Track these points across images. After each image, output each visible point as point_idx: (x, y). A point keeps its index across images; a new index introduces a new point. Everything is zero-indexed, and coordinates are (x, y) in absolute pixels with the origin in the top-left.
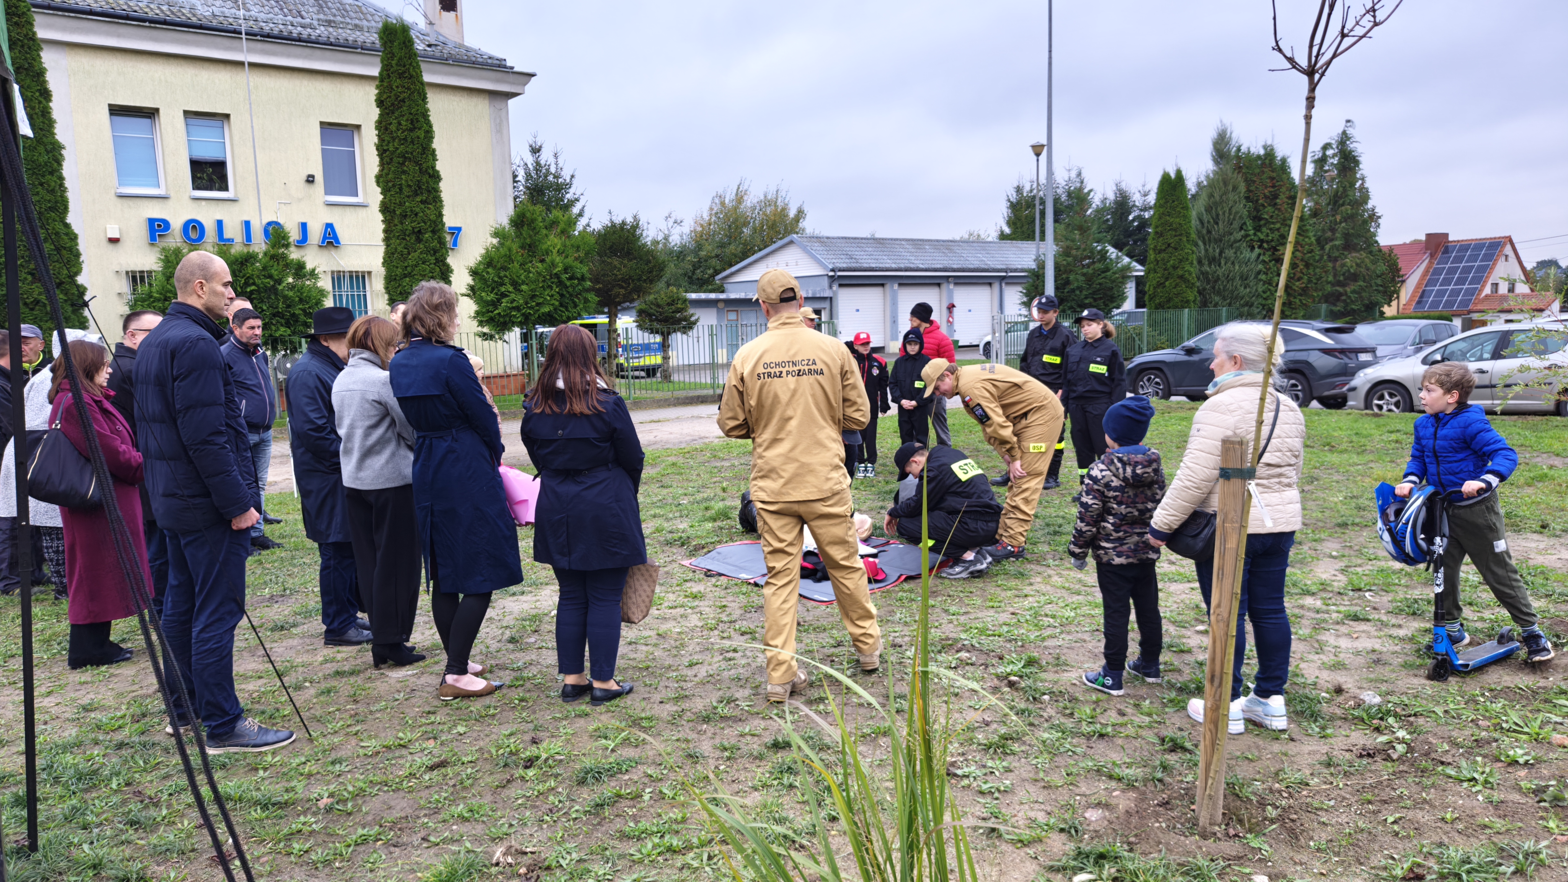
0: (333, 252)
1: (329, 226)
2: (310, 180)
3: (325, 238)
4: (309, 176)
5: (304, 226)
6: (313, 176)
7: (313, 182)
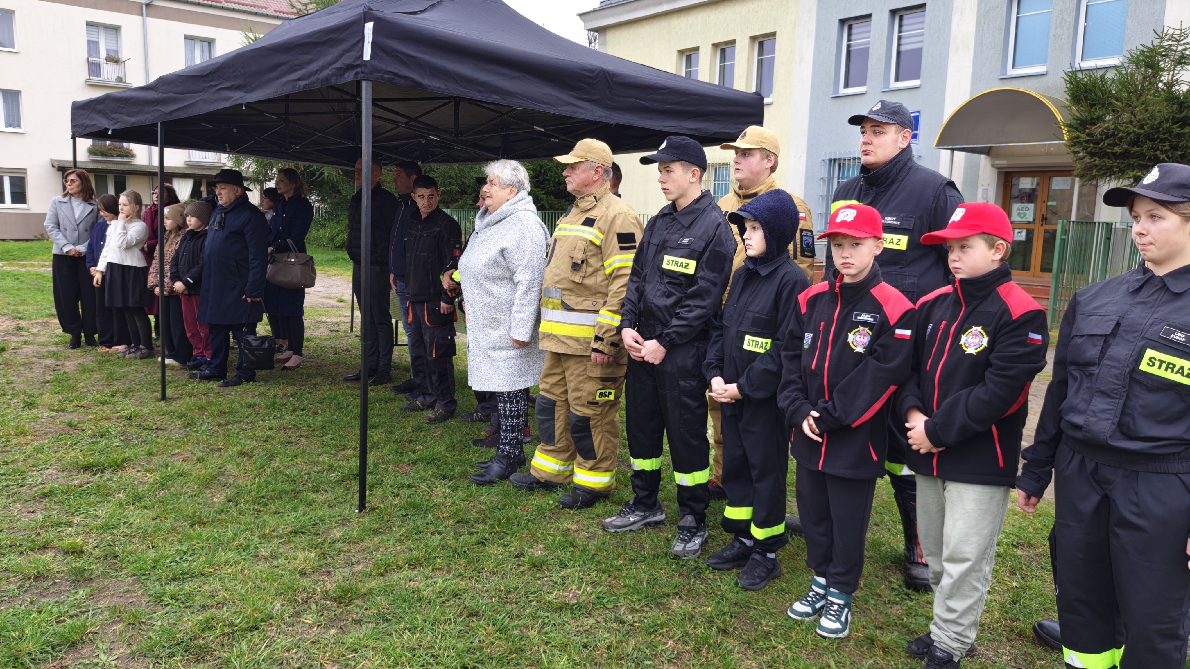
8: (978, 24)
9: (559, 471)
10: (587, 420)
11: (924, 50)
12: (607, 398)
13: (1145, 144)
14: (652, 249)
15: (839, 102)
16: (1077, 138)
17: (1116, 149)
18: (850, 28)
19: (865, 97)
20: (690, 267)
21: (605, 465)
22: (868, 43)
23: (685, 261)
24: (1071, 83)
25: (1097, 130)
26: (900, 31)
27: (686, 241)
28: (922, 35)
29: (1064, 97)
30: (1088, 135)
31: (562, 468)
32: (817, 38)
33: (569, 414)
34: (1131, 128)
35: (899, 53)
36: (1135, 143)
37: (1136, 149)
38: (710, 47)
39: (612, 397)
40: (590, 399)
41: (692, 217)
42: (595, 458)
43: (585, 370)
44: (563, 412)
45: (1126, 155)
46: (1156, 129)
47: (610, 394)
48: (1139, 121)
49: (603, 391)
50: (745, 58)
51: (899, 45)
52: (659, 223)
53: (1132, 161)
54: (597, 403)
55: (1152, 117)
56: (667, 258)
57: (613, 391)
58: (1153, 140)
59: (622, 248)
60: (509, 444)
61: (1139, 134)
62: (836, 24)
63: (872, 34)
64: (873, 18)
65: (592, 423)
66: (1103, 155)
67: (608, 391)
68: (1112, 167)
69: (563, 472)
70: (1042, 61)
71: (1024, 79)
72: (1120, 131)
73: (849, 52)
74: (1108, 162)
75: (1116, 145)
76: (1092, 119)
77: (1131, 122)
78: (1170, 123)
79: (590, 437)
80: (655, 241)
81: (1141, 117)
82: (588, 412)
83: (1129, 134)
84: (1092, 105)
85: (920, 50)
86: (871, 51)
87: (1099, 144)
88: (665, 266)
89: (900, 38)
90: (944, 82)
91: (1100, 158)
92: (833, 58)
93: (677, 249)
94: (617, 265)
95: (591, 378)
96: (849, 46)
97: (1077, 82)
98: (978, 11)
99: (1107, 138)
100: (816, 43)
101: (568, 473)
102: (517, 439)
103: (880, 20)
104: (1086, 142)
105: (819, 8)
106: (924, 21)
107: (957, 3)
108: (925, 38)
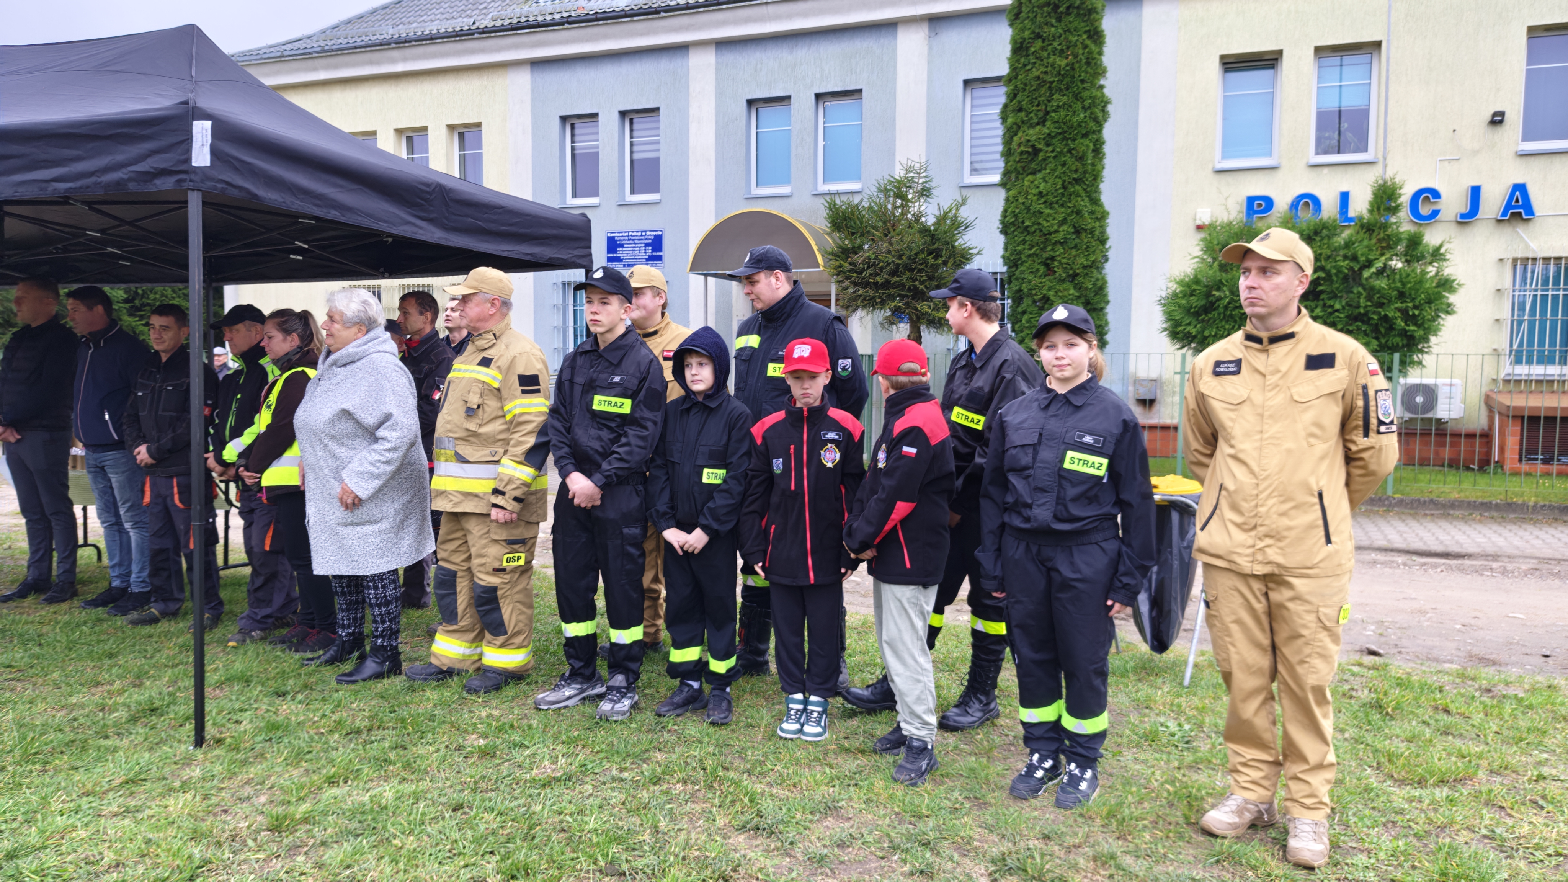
0: (1521, 230)
1: (1520, 188)
2: (1497, 120)
3: (1508, 206)
4: (1495, 114)
5: (1476, 191)
6: (1502, 114)
7: (1501, 122)
8: (718, 136)
9: (463, 655)
10: (494, 589)
11: (661, 160)
12: (516, 564)
13: (904, 274)
14: (578, 390)
16: (841, 266)
17: (878, 279)
18: (573, 127)
19: (598, 210)
20: (625, 406)
21: (518, 640)
22: (597, 147)
23: (619, 400)
24: (831, 209)
25: (859, 259)
26: (631, 137)
27: (617, 379)
28: (658, 142)
29: (822, 223)
30: (850, 264)
31: (468, 652)
32: (533, 135)
33: (474, 586)
34: (890, 258)
35: (632, 161)
36: (894, 273)
37: (895, 279)
38: (391, 132)
39: (522, 562)
40: (496, 565)
41: (620, 353)
42: (506, 633)
43: (488, 532)
44: (466, 583)
45: (887, 285)
46: (913, 259)
47: (519, 558)
48: (898, 251)
49: (511, 555)
50: (442, 151)
51: (632, 152)
52: (580, 361)
53: (893, 291)
54: (504, 570)
55: (909, 248)
56: (597, 398)
57: (523, 555)
58: (911, 270)
59: (524, 392)
60: (381, 636)
61: (898, 265)
62: (556, 121)
63: (601, 136)
64: (601, 118)
65: (499, 593)
66: (866, 285)
67: (517, 555)
68: (874, 297)
69: (470, 656)
70: (787, 181)
71: (770, 200)
72: (881, 261)
73: (573, 156)
74: (871, 292)
75: (877, 275)
76: (854, 248)
77: (889, 252)
78: (925, 254)
79: (498, 609)
80: (580, 379)
81: (898, 247)
82: (493, 580)
83: (889, 264)
84: (853, 234)
85: (657, 160)
86: (600, 156)
87: (861, 273)
88: (595, 407)
89: (632, 144)
90: (686, 198)
91: (863, 288)
92: (557, 161)
93: (609, 389)
94: (517, 411)
95: (496, 541)
96: (573, 149)
97: (837, 209)
98: (717, 122)
99: (868, 267)
100: (533, 141)
101: (476, 658)
102: (391, 629)
103: (609, 122)
104: (850, 271)
105: (534, 99)
106: (658, 128)
107: (693, 111)
108: (662, 146)
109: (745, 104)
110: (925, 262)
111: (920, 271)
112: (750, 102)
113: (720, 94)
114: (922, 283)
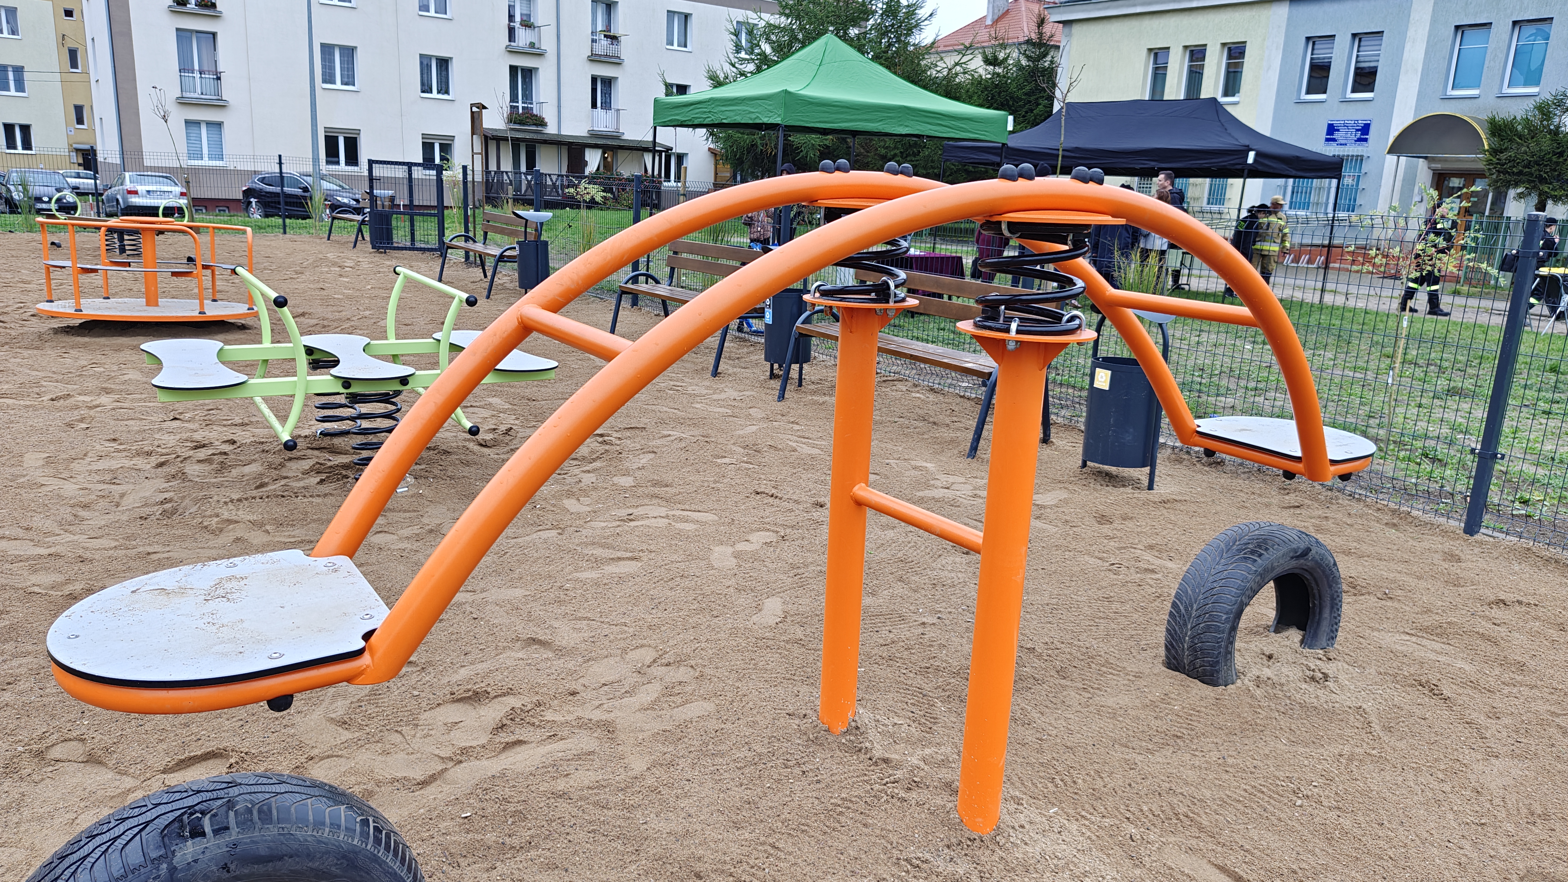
8: (1427, 52)
11: (1379, 69)
15: (1300, 106)
18: (1314, 43)
19: (1324, 104)
22: (1331, 58)
24: (1491, 121)
26: (1358, 51)
28: (1379, 55)
29: (1488, 128)
32: (1284, 50)
34: (1525, 157)
35: (1356, 69)
36: (1528, 166)
37: (1527, 170)
38: (1181, 49)
45: (1520, 173)
50: (1216, 61)
51: (1357, 62)
53: (1526, 177)
58: (1539, 165)
62: (1304, 40)
63: (1334, 51)
64: (1337, 38)
70: (1477, 86)
71: (1460, 101)
73: (1311, 64)
75: (1514, 167)
84: (1502, 140)
85: (1376, 68)
86: (1332, 65)
89: (1358, 56)
90: (1394, 97)
91: (1504, 174)
92: (1298, 69)
96: (1312, 59)
97: (1495, 122)
98: (1428, 42)
100: (1283, 55)
103: (1343, 42)
104: (1497, 164)
105: (1288, 25)
106: (1381, 45)
107: (1410, 33)
108: (1381, 59)
109: (1453, 28)
110: (1550, 160)
111: (1546, 166)
112: (1457, 28)
113: (1434, 21)
114: (1545, 173)
